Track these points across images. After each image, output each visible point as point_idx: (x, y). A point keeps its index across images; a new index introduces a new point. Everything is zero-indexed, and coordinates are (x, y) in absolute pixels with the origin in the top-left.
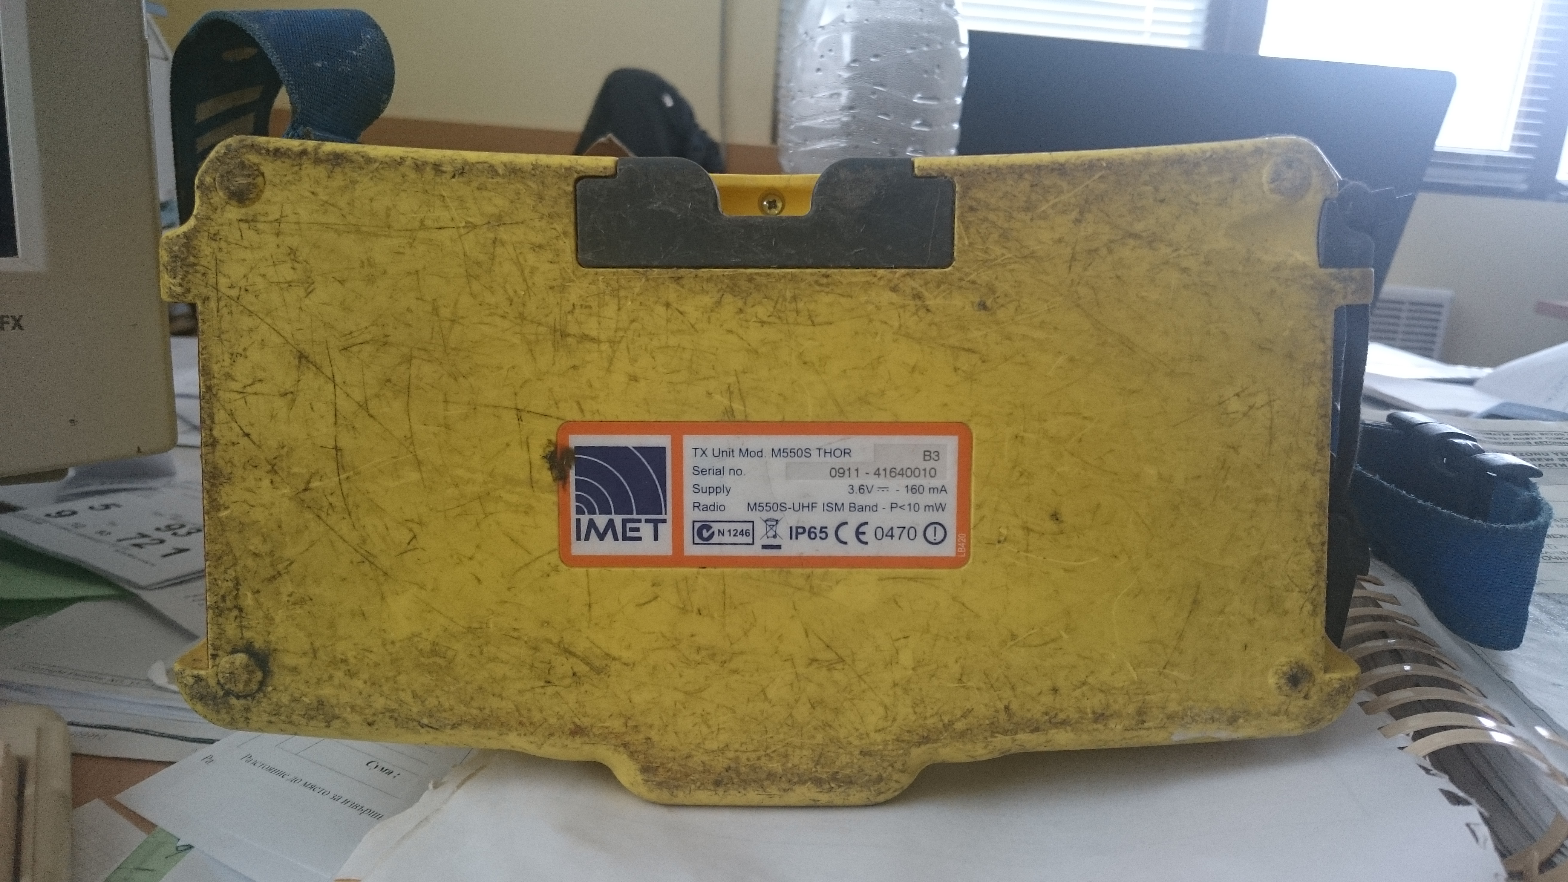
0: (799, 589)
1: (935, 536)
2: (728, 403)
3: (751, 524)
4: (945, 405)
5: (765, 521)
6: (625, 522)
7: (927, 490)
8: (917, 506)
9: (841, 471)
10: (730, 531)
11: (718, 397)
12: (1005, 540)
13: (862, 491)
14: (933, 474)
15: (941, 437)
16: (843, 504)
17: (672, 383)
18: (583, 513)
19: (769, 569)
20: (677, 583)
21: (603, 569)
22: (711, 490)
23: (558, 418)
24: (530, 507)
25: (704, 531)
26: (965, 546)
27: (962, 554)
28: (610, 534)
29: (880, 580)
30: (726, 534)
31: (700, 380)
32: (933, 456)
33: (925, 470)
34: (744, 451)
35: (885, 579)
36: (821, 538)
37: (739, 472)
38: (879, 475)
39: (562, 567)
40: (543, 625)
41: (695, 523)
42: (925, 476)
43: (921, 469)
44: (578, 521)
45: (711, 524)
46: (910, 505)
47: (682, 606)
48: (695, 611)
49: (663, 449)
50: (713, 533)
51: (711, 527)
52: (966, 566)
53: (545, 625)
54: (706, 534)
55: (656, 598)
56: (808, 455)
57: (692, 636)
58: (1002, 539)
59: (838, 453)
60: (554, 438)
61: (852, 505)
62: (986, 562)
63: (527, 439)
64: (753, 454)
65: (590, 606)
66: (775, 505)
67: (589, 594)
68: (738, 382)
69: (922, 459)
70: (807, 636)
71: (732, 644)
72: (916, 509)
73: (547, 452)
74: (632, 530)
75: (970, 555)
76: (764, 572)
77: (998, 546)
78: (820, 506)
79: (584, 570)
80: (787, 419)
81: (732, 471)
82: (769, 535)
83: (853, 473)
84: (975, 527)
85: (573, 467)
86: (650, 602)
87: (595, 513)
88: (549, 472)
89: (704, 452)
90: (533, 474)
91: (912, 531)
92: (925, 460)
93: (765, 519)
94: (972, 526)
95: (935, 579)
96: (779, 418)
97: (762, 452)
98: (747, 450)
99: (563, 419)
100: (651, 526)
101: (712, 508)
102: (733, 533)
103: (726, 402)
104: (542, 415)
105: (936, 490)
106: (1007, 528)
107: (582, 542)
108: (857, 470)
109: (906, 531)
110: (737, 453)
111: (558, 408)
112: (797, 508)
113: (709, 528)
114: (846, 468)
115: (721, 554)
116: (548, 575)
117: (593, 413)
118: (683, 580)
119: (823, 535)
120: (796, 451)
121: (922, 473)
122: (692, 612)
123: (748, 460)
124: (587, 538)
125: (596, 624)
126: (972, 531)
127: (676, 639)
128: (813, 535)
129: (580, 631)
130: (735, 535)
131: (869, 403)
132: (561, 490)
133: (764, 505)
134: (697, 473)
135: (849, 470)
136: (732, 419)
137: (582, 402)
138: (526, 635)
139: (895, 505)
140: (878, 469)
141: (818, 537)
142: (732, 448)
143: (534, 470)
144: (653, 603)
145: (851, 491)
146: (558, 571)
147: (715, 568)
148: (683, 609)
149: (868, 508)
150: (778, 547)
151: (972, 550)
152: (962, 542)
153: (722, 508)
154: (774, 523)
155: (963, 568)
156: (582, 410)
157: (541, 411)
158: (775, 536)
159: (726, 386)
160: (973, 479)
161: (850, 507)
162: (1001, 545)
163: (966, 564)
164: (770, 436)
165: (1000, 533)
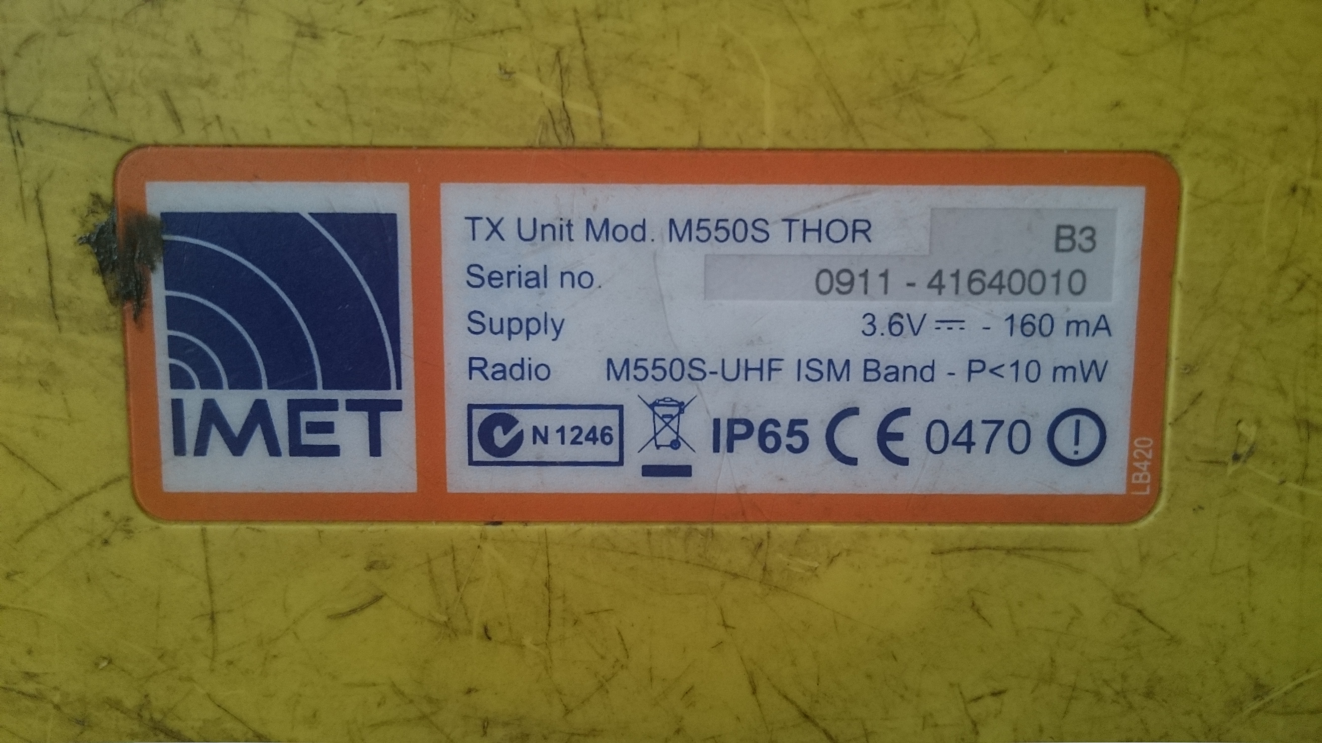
0: (736, 576)
1: (1077, 443)
2: (558, 99)
3: (616, 412)
4: (1117, 104)
5: (652, 406)
6: (295, 408)
7: (1060, 326)
8: (1033, 368)
9: (845, 278)
10: (562, 430)
11: (530, 82)
12: (1251, 453)
13: (896, 329)
14: (1077, 286)
15: (1101, 189)
16: (847, 362)
17: (407, 42)
18: (190, 386)
19: (662, 527)
20: (429, 561)
21: (243, 527)
22: (515, 326)
23: (114, 137)
24: (53, 369)
25: (498, 432)
26: (1150, 469)
27: (1143, 487)
28: (257, 439)
29: (939, 553)
30: (554, 438)
31: (483, 35)
32: (1080, 239)
33: (1057, 275)
34: (598, 225)
35: (949, 551)
36: (790, 448)
37: (586, 280)
38: (940, 287)
39: (141, 519)
40: (97, 665)
41: (475, 411)
42: (1057, 292)
43: (1048, 274)
44: (177, 405)
45: (515, 413)
46: (1016, 364)
47: (444, 618)
48: (477, 629)
49: (391, 219)
50: (520, 435)
51: (513, 422)
52: (1151, 518)
53: (104, 664)
54: (501, 439)
55: (377, 599)
56: (761, 236)
57: (469, 691)
58: (1243, 449)
59: (837, 231)
60: (105, 191)
61: (871, 365)
62: (1201, 508)
63: (37, 192)
64: (620, 233)
65: (213, 617)
66: (677, 364)
67: (211, 591)
68: (583, 41)
69: (1053, 247)
70: (754, 692)
71: (568, 711)
72: (1033, 376)
73: (90, 226)
74: (314, 428)
75: (1160, 490)
76: (649, 533)
77: (1232, 468)
78: (789, 366)
79: (197, 527)
80: (709, 142)
81: (567, 278)
82: (661, 439)
83: (876, 282)
84: (1176, 420)
85: (160, 267)
86: (362, 608)
87: (218, 386)
88: (98, 280)
89: (495, 229)
90: (56, 284)
91: (1020, 431)
92: (1058, 249)
93: (650, 402)
94: (1169, 418)
95: (1075, 551)
96: (688, 140)
97: (643, 227)
98: (606, 221)
99: (128, 141)
100: (360, 419)
101: (517, 372)
102: (569, 436)
103: (552, 95)
104: (73, 128)
105: (1083, 326)
106: (1259, 423)
107: (190, 459)
108: (885, 275)
109: (1004, 432)
110: (579, 230)
111: (113, 109)
112: (731, 373)
113: (509, 423)
114: (857, 271)
115: (542, 490)
116: (106, 542)
117: (206, 126)
118: (446, 554)
119: (797, 442)
120: (729, 226)
121: (1051, 283)
122: (469, 632)
123: (607, 247)
124: (201, 450)
125: (230, 663)
126: (1169, 433)
127: (430, 700)
128: (770, 442)
129: (190, 679)
130: (574, 442)
131: (920, 100)
132: (130, 325)
133: (649, 365)
134: (478, 281)
135: (865, 274)
136: (566, 141)
137: (175, 93)
138: (56, 688)
139: (979, 366)
140: (939, 273)
141: (783, 447)
142: (567, 215)
143: (60, 275)
144: (370, 612)
145: (869, 330)
146: (129, 532)
147: (526, 523)
148: (446, 625)
149: (910, 372)
150: (684, 471)
151: (1166, 476)
152: (1142, 458)
153: (543, 372)
154: (674, 411)
155: (1143, 524)
156: (176, 117)
157: (70, 116)
158: (675, 445)
159: (549, 54)
160: (1178, 298)
161: (866, 370)
162: (1238, 465)
163: (1150, 512)
164: (665, 187)
165: (1240, 435)
